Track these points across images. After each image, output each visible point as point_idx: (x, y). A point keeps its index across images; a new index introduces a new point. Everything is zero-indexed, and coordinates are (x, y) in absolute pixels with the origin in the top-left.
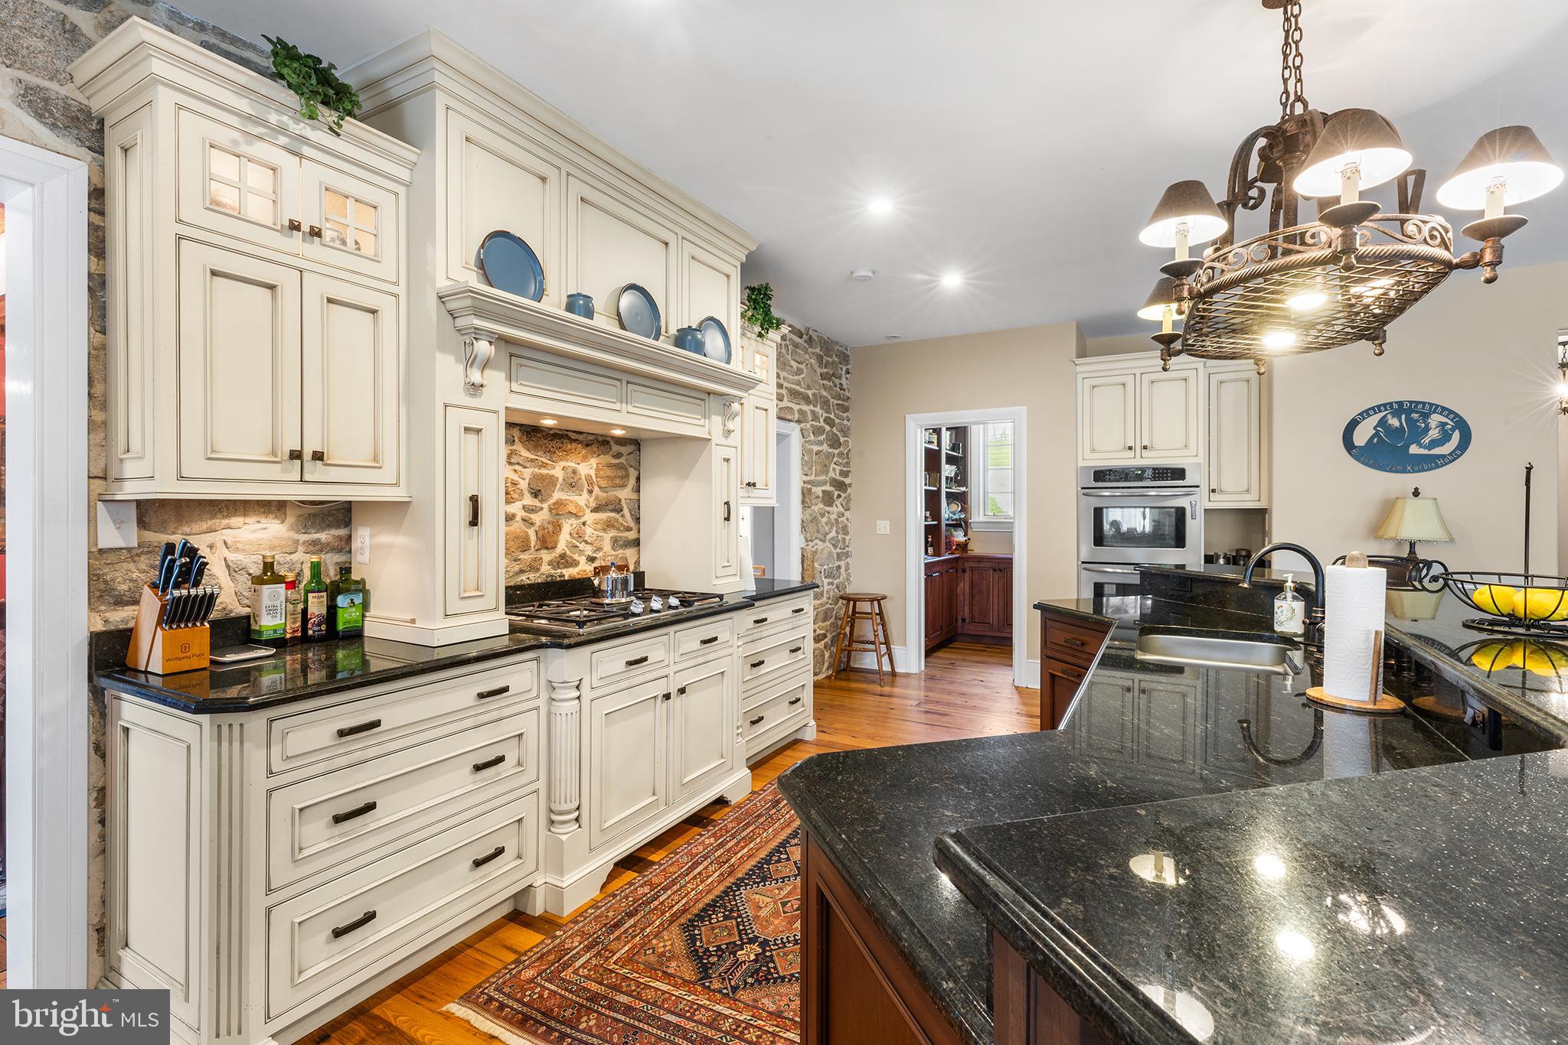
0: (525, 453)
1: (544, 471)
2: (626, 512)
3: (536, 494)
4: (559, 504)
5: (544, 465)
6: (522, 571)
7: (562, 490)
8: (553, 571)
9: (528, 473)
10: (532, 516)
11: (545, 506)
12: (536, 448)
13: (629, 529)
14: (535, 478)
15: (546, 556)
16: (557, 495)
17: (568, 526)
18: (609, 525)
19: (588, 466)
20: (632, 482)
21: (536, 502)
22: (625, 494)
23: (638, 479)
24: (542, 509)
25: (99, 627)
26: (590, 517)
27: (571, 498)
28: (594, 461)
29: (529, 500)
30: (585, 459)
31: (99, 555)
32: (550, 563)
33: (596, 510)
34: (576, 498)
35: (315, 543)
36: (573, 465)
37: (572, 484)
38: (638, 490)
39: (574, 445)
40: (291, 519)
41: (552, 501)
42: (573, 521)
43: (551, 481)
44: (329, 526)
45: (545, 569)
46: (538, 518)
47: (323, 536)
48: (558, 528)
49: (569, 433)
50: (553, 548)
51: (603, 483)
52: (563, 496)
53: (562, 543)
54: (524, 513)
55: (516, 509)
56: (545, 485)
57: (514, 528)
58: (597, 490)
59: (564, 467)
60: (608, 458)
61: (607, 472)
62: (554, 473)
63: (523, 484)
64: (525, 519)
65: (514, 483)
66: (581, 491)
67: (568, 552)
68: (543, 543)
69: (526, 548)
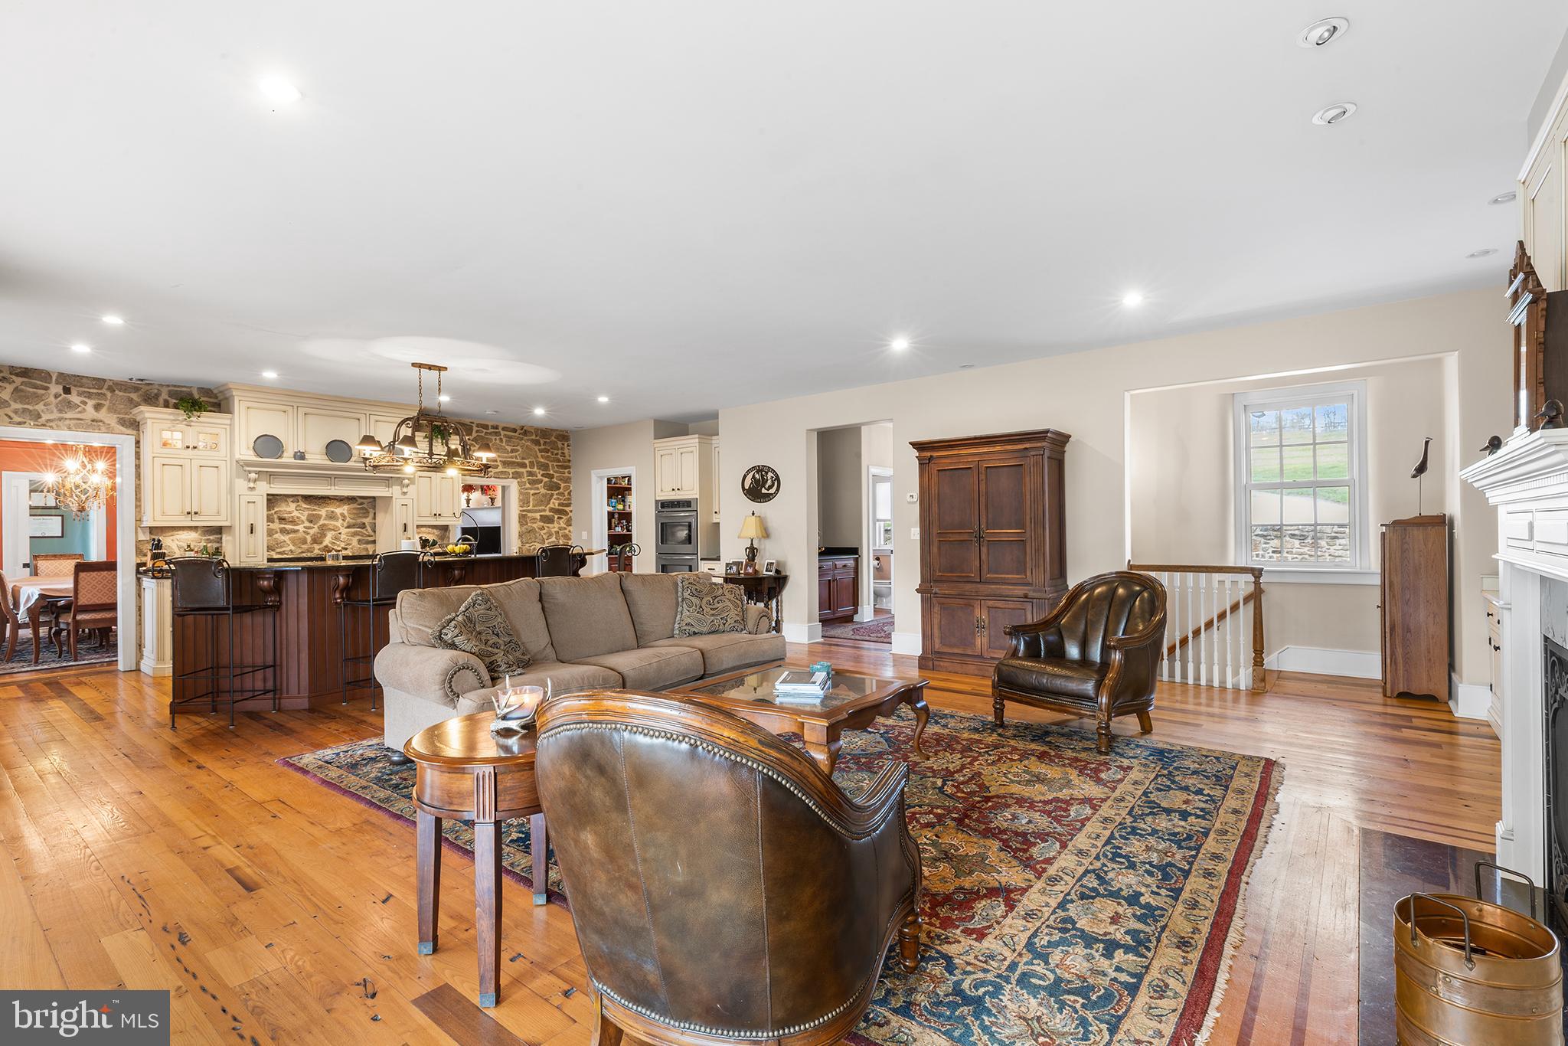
0: (305, 505)
1: (314, 512)
2: (368, 528)
3: (311, 522)
4: (324, 525)
5: (314, 510)
6: (303, 552)
7: (325, 519)
9: (306, 513)
10: (309, 531)
11: (316, 526)
12: (310, 503)
13: (369, 536)
14: (309, 515)
15: (317, 547)
16: (322, 522)
17: (329, 536)
18: (355, 534)
19: (342, 510)
20: (371, 515)
21: (312, 525)
22: (367, 521)
23: (375, 514)
24: (313, 528)
25: (139, 562)
26: (343, 531)
27: (332, 523)
28: (346, 507)
29: (307, 524)
30: (339, 506)
31: (138, 542)
33: (348, 527)
34: (335, 523)
35: (208, 539)
36: (332, 509)
37: (332, 516)
38: (374, 518)
39: (332, 501)
40: (199, 532)
41: (319, 524)
42: (333, 533)
43: (319, 517)
44: (214, 534)
46: (311, 532)
47: (211, 538)
48: (324, 536)
49: (329, 497)
50: (322, 543)
51: (352, 516)
52: (326, 522)
53: (327, 541)
54: (304, 529)
55: (300, 528)
56: (312, 520)
57: (300, 534)
58: (348, 519)
59: (327, 511)
60: (355, 506)
61: (354, 511)
62: (320, 513)
63: (304, 518)
64: (304, 532)
65: (297, 518)
66: (337, 520)
67: (330, 545)
68: (314, 541)
69: (306, 543)
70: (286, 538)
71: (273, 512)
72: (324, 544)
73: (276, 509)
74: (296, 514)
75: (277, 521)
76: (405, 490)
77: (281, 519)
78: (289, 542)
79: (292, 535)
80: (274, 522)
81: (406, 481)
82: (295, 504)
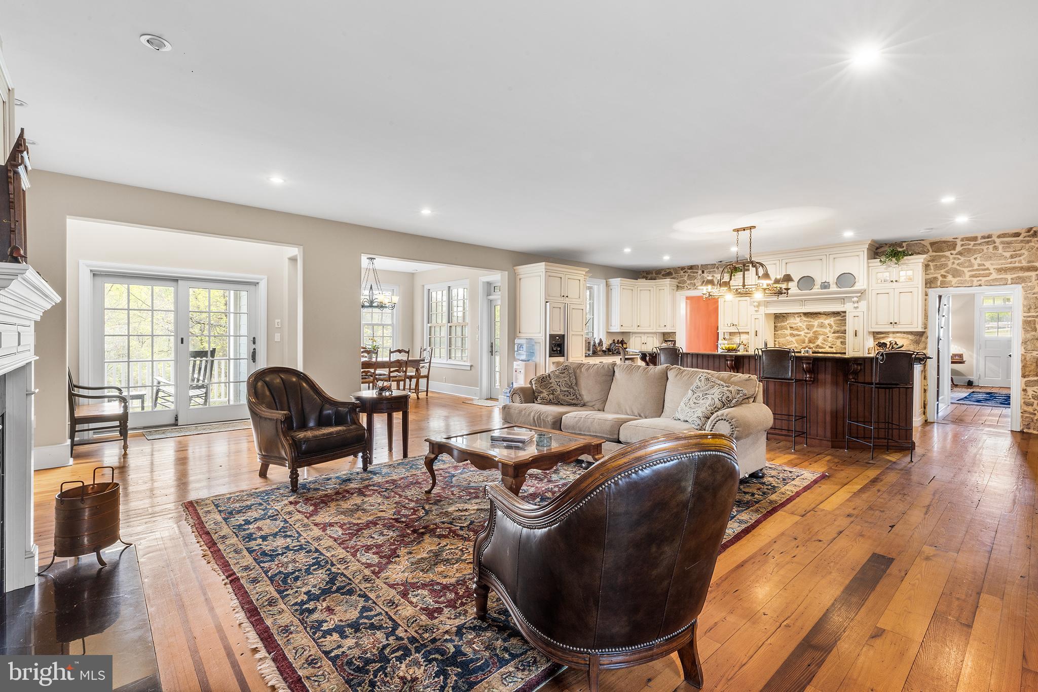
0: (805, 319)
3: (808, 329)
4: (816, 331)
5: (810, 322)
6: (803, 348)
7: (818, 327)
9: (805, 324)
12: (808, 317)
14: (807, 325)
15: (812, 345)
16: (815, 329)
17: (821, 338)
18: (838, 338)
19: (829, 321)
21: (809, 331)
24: (810, 333)
26: (831, 335)
28: (832, 319)
29: (806, 331)
30: (827, 319)
32: (813, 347)
33: (834, 333)
34: (824, 330)
36: (822, 321)
37: (822, 326)
39: (822, 316)
41: (813, 331)
42: (823, 336)
43: (813, 326)
46: (809, 336)
48: (817, 338)
49: (821, 313)
50: (815, 343)
52: (818, 329)
53: (819, 342)
55: (802, 333)
56: (809, 327)
57: (801, 338)
58: (834, 327)
59: (819, 322)
60: (839, 318)
61: (838, 322)
62: (814, 323)
63: (804, 327)
64: (805, 336)
65: (800, 327)
66: (826, 328)
67: (820, 344)
68: (810, 342)
69: (804, 343)
70: (793, 339)
71: (786, 323)
73: (788, 322)
74: (800, 324)
75: (789, 328)
76: (856, 305)
77: (791, 328)
78: (795, 342)
79: (797, 338)
80: (787, 329)
81: (855, 299)
82: (799, 318)
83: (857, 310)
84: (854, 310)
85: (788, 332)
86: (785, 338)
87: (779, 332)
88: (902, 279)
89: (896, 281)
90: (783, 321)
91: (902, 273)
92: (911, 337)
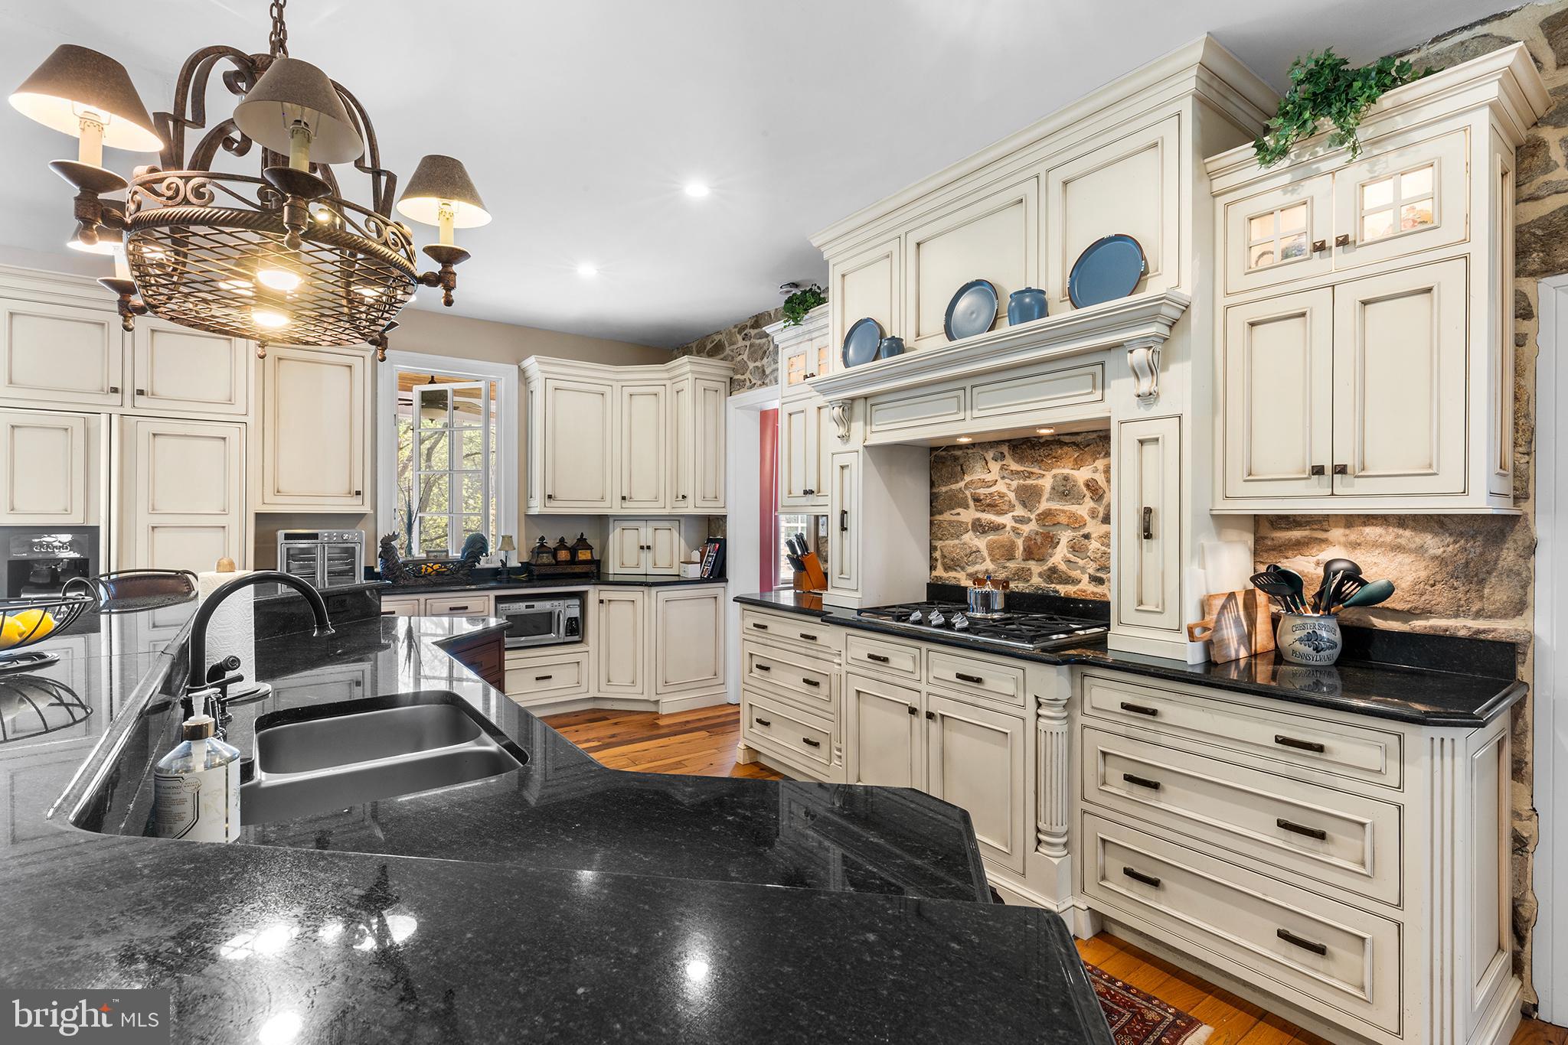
0: (1014, 466)
1: (1029, 482)
3: (1025, 504)
4: (1047, 514)
5: (1030, 474)
7: (1052, 498)
8: (1043, 585)
9: (1015, 482)
10: (1021, 527)
11: (1033, 517)
12: (1020, 460)
14: (1021, 488)
15: (1035, 568)
16: (1044, 505)
17: (1064, 539)
19: (1091, 470)
21: (1027, 514)
24: (1030, 520)
27: (1066, 508)
29: (1020, 511)
32: (1040, 575)
34: (1074, 508)
36: (1066, 471)
37: (1065, 491)
39: (1066, 449)
41: (1038, 512)
42: (1071, 533)
43: (1038, 492)
45: (1036, 580)
46: (1026, 530)
48: (1051, 541)
49: (1062, 438)
52: (1055, 506)
53: (1059, 556)
54: (1014, 524)
55: (1006, 520)
56: (1028, 496)
57: (1003, 537)
59: (1055, 476)
62: (1040, 482)
63: (1012, 496)
64: (1014, 529)
65: (1002, 496)
66: (1079, 499)
67: (1063, 567)
68: (1029, 554)
69: (1011, 557)
70: (981, 543)
71: (962, 484)
72: (1050, 564)
73: (967, 478)
74: (1001, 487)
75: (971, 503)
76: (1146, 385)
77: (977, 500)
78: (985, 553)
79: (991, 537)
80: (967, 507)
81: (1140, 355)
82: (1000, 464)
83: (1156, 410)
84: (1143, 413)
85: (968, 515)
86: (958, 537)
87: (947, 516)
88: (1377, 226)
89: (1343, 242)
90: (954, 477)
91: (1378, 194)
92: (1434, 544)
